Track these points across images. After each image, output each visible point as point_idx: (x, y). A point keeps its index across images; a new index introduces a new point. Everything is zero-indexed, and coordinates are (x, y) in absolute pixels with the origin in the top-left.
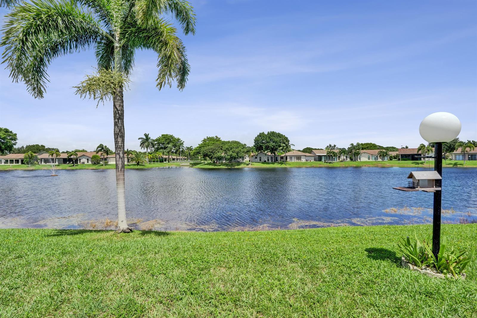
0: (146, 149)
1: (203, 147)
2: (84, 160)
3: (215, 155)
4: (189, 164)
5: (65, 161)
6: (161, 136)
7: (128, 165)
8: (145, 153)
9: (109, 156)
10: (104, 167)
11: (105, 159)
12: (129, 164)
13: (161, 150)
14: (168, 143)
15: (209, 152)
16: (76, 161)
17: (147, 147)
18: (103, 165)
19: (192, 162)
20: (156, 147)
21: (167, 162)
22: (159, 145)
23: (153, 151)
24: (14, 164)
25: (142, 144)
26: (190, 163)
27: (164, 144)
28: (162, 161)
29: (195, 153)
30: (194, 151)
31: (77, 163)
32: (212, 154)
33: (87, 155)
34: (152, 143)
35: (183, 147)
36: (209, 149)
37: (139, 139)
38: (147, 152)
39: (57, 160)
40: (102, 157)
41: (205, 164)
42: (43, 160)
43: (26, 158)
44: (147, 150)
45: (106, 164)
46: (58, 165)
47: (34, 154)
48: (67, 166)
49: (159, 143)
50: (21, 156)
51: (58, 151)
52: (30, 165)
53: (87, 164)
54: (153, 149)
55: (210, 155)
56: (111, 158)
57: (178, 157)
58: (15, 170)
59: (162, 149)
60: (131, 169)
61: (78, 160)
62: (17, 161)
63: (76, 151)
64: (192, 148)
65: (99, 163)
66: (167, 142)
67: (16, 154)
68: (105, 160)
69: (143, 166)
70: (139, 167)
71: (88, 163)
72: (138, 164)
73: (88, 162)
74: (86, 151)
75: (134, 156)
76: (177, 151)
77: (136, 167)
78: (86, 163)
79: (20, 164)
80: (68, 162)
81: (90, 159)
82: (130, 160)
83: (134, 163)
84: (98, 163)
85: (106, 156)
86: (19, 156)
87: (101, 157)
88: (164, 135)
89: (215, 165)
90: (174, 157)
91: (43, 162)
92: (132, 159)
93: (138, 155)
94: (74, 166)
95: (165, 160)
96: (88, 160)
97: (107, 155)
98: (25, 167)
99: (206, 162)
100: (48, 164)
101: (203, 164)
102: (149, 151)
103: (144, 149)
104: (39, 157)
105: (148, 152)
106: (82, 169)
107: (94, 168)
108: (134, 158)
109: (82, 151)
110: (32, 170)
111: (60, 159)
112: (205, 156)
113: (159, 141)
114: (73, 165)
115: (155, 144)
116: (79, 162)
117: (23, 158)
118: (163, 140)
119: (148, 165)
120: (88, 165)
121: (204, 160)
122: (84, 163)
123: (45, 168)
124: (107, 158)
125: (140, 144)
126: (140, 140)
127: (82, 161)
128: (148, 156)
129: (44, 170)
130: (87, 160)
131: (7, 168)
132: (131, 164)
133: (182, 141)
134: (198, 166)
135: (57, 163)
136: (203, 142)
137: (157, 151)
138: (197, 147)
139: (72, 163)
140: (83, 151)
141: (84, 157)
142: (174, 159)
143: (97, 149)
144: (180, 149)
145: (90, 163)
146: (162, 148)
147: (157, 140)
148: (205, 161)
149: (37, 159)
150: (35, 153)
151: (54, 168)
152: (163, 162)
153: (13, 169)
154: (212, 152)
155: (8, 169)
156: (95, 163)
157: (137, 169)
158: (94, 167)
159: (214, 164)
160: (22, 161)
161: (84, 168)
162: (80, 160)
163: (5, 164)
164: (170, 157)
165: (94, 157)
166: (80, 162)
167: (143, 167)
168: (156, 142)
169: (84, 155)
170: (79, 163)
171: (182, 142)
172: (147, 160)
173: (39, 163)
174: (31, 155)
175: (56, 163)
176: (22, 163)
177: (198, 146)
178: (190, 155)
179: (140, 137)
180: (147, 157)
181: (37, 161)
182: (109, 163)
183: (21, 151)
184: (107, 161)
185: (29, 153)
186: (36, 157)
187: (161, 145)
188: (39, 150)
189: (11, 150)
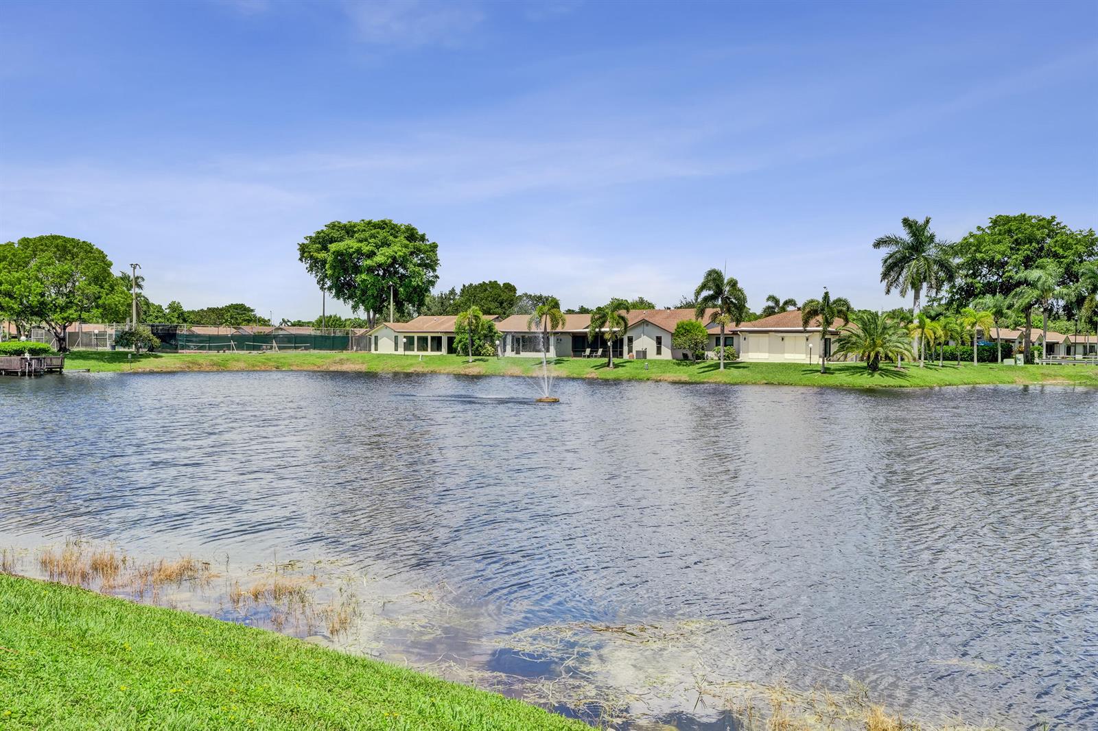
0: (910, 292)
2: (644, 342)
5: (580, 344)
6: (986, 224)
7: (826, 371)
9: (744, 326)
10: (722, 376)
11: (729, 340)
12: (832, 364)
13: (988, 299)
14: (1028, 263)
16: (618, 344)
17: (916, 287)
18: (717, 366)
20: (959, 281)
21: (1021, 363)
22: (974, 275)
23: (947, 302)
24: (429, 353)
25: (893, 267)
27: (1003, 265)
28: (992, 353)
31: (621, 354)
33: (656, 320)
34: (943, 265)
37: (878, 244)
38: (917, 311)
39: (552, 340)
40: (716, 330)
43: (460, 330)
44: (917, 297)
45: (732, 362)
46: (558, 362)
47: (485, 318)
48: (585, 365)
49: (974, 265)
50: (446, 324)
51: (556, 305)
52: (471, 358)
53: (655, 361)
56: (751, 337)
58: (433, 373)
59: (994, 294)
60: (839, 389)
61: (622, 340)
62: (437, 343)
63: (619, 305)
65: (700, 357)
66: (1020, 256)
67: (435, 318)
68: (725, 345)
70: (877, 380)
71: (659, 357)
72: (873, 367)
73: (659, 352)
74: (651, 306)
75: (855, 327)
76: (1080, 301)
77: (866, 380)
78: (652, 354)
80: (588, 351)
81: (667, 340)
82: (834, 347)
83: (853, 359)
84: (698, 357)
85: (730, 327)
86: (442, 323)
87: (710, 331)
88: (1008, 220)
90: (1052, 337)
91: (509, 348)
92: (846, 344)
93: (870, 322)
94: (608, 366)
95: (1008, 353)
96: (659, 340)
97: (738, 322)
98: (457, 363)
100: (524, 355)
103: (903, 293)
104: (499, 326)
105: (923, 309)
106: (640, 380)
107: (685, 378)
108: (854, 339)
109: (634, 306)
111: (562, 337)
113: (978, 250)
114: (606, 360)
115: (959, 267)
116: (626, 348)
117: (453, 330)
118: (1001, 247)
119: (920, 374)
120: (661, 362)
122: (643, 354)
123: (517, 371)
124: (735, 333)
125: (880, 269)
126: (885, 251)
127: (638, 345)
128: (922, 326)
129: (512, 376)
130: (654, 344)
131: (411, 365)
132: (841, 364)
135: (552, 354)
137: (966, 304)
139: (603, 355)
140: (642, 304)
141: (648, 329)
142: (1051, 348)
143: (698, 293)
145: (667, 354)
146: (990, 289)
147: (965, 248)
149: (490, 335)
150: (487, 312)
151: (544, 372)
152: (995, 360)
153: (426, 370)
155: (411, 370)
156: (685, 356)
158: (686, 372)
160: (451, 340)
161: (644, 374)
162: (630, 340)
163: (407, 353)
164: (1035, 334)
165: (684, 330)
166: (630, 351)
167: (899, 382)
168: (960, 259)
169: (644, 322)
170: (626, 356)
172: (915, 347)
173: (496, 350)
174: (476, 317)
175: (548, 350)
176: (451, 350)
179: (881, 235)
180: (917, 334)
181: (493, 345)
182: (745, 357)
183: (447, 306)
184: (732, 350)
185: (470, 312)
186: (490, 328)
187: (985, 271)
188: (501, 303)
189: (421, 303)
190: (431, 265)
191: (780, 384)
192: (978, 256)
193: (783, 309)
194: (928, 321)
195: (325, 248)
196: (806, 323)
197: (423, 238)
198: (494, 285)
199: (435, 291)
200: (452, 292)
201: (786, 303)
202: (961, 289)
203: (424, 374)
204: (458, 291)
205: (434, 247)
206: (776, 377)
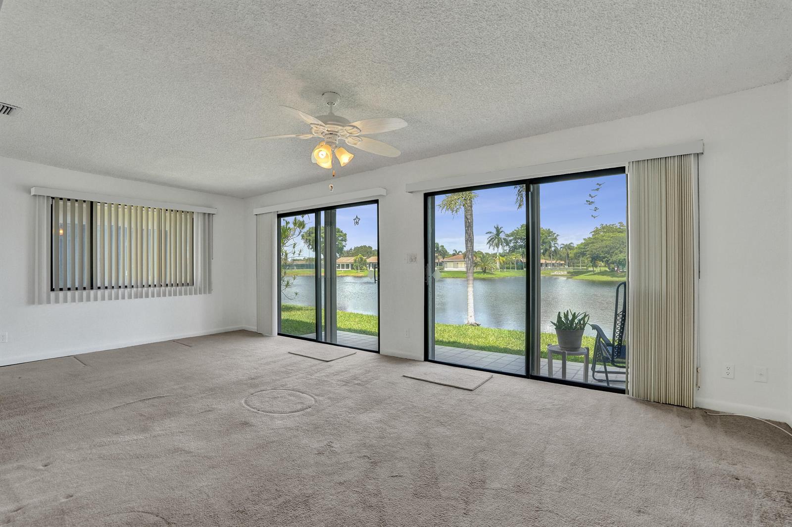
0: (496, 249)
1: (593, 243)
3: (614, 258)
4: (565, 273)
6: (520, 226)
8: (494, 254)
9: (445, 260)
11: (441, 264)
13: (520, 250)
15: (602, 252)
17: (498, 246)
19: (571, 269)
20: (511, 244)
22: (516, 242)
23: (508, 251)
24: (345, 269)
25: (490, 241)
26: (568, 271)
27: (524, 239)
28: (521, 267)
29: (576, 253)
30: (575, 251)
32: (608, 256)
34: (506, 240)
35: (556, 245)
36: (603, 248)
37: (487, 233)
38: (498, 253)
40: (437, 261)
41: (595, 274)
42: (371, 265)
43: (355, 261)
44: (498, 250)
45: (442, 271)
47: (363, 258)
49: (515, 239)
50: (351, 260)
52: (359, 271)
54: (507, 248)
55: (604, 258)
56: (448, 264)
57: (548, 262)
62: (348, 266)
64: (572, 245)
67: (346, 258)
69: (493, 274)
70: (486, 276)
72: (484, 272)
75: (478, 259)
76: (546, 250)
77: (482, 276)
79: (350, 269)
83: (479, 269)
85: (441, 260)
86: (349, 260)
89: (613, 276)
91: (371, 267)
92: (476, 265)
93: (484, 257)
97: (443, 258)
98: (354, 273)
99: (597, 270)
101: (592, 273)
102: (501, 250)
104: (368, 261)
105: (500, 253)
108: (479, 263)
110: (361, 277)
112: (595, 259)
113: (517, 235)
115: (511, 241)
117: (353, 262)
118: (523, 234)
119: (499, 274)
121: (592, 266)
124: (443, 262)
126: (489, 235)
128: (499, 259)
132: (475, 271)
133: (554, 234)
134: (582, 277)
136: (593, 235)
137: (513, 251)
138: (582, 244)
144: (550, 247)
146: (520, 247)
147: (512, 234)
148: (595, 269)
149: (365, 264)
152: (522, 269)
154: (608, 253)
157: (484, 279)
159: (612, 272)
160: (352, 265)
167: (492, 276)
168: (512, 238)
171: (556, 235)
172: (498, 265)
173: (367, 268)
176: (352, 268)
177: (583, 241)
178: (568, 257)
179: (488, 231)
180: (498, 261)
181: (366, 266)
182: (446, 269)
183: (349, 254)
184: (442, 267)
185: (359, 256)
186: (365, 261)
187: (519, 241)
188: (368, 253)
189: (342, 253)
190: (345, 240)
191: (457, 277)
192: (517, 237)
193: (458, 254)
194: (501, 257)
195: (310, 236)
196: (464, 259)
197: (342, 232)
198: (365, 246)
199: (345, 249)
200: (351, 249)
201: (459, 252)
202: (512, 247)
203: (344, 276)
204: (353, 249)
205: (346, 234)
206: (455, 275)
